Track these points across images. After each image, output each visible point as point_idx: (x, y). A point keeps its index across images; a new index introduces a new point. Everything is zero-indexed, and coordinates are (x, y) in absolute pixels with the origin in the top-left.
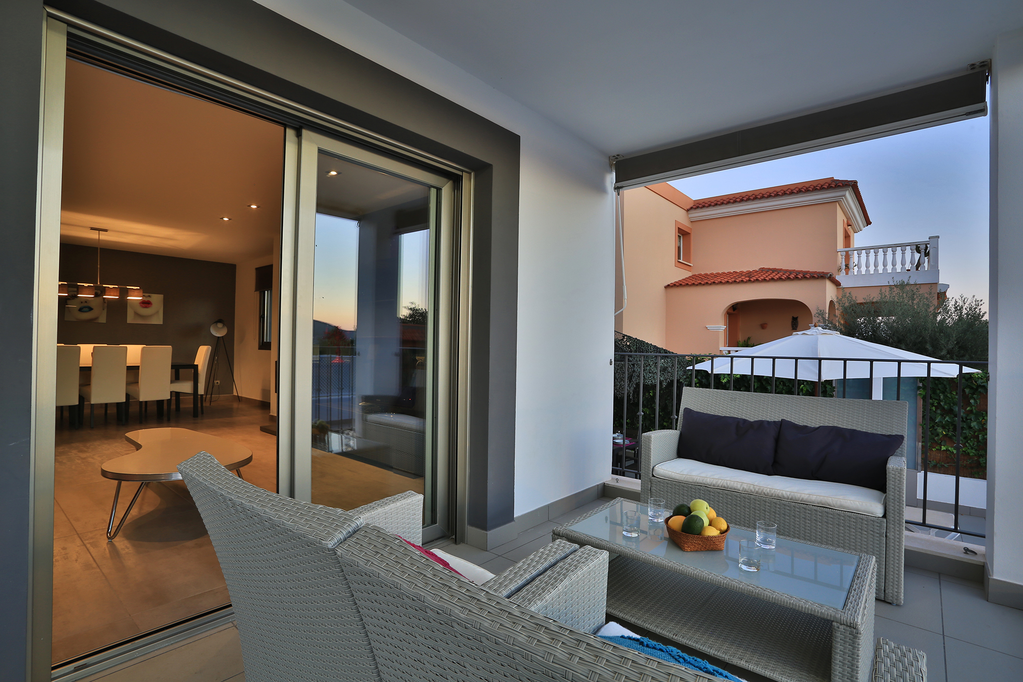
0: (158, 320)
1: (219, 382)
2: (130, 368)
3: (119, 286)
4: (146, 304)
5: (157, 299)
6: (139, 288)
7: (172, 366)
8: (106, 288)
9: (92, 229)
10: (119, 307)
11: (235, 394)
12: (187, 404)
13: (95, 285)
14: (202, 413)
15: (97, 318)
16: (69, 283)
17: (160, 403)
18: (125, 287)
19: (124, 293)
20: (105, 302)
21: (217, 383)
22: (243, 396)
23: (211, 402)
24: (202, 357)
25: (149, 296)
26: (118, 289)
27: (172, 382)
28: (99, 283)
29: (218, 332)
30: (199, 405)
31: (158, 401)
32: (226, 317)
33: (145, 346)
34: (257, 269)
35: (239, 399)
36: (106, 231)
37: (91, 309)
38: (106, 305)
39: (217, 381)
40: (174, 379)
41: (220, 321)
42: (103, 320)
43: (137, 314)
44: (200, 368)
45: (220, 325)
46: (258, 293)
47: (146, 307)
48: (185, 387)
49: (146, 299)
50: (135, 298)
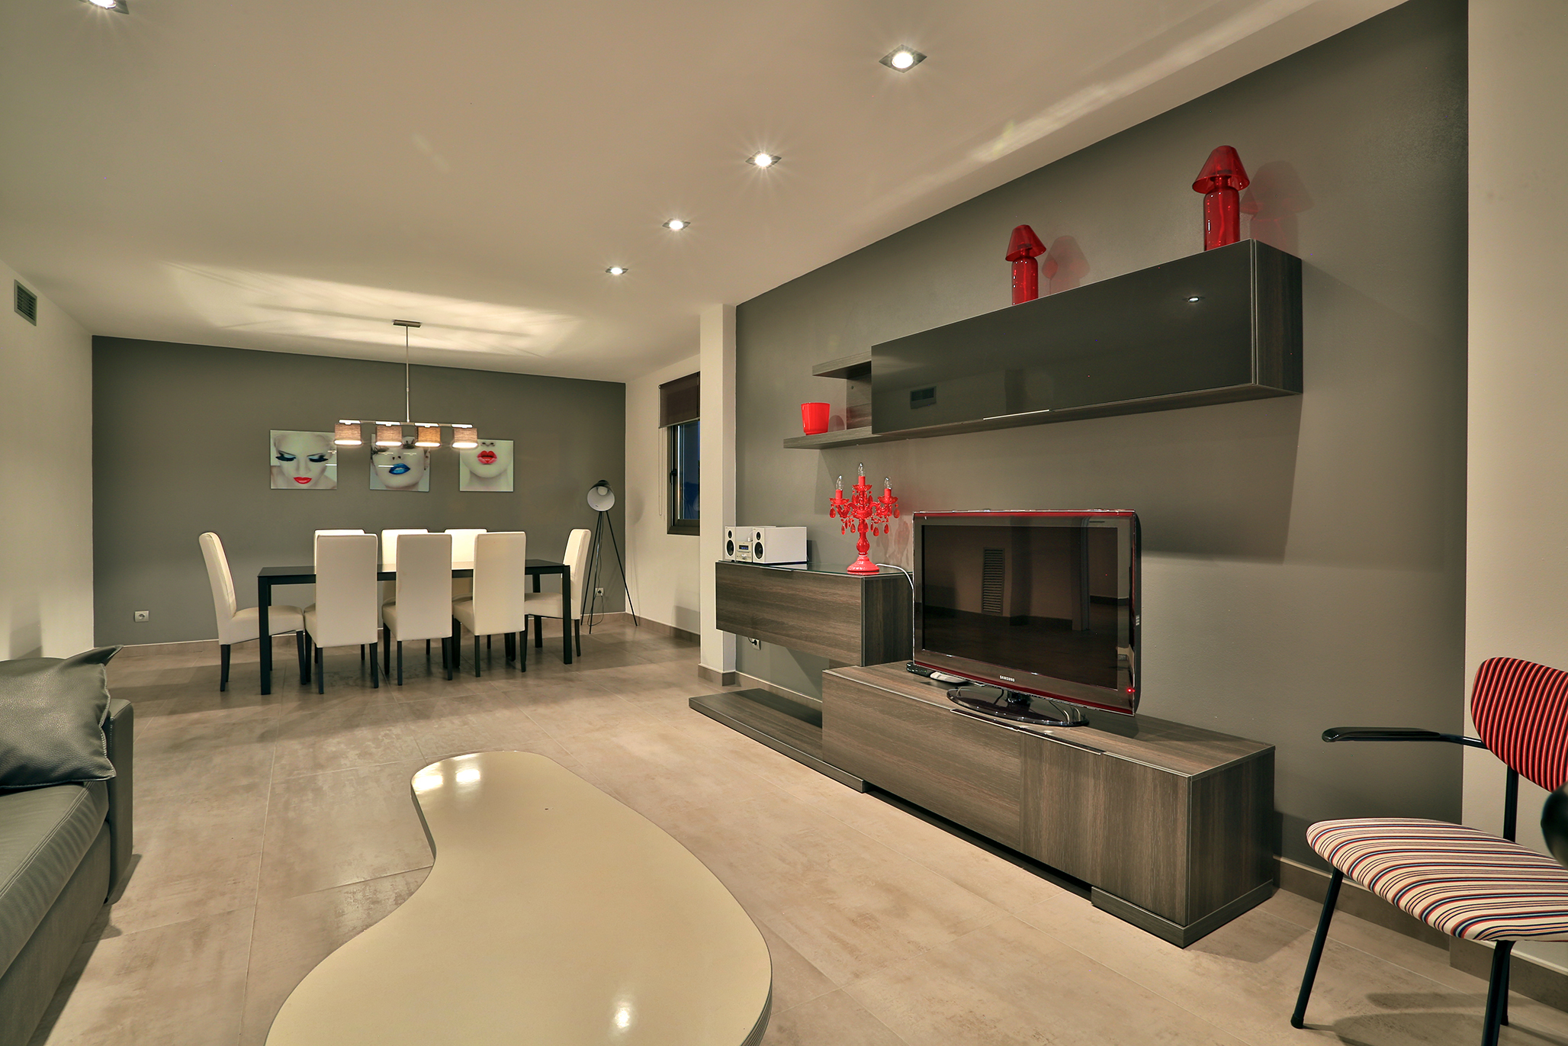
0: (506, 485)
1: (602, 589)
2: (457, 574)
3: (441, 425)
4: (487, 457)
5: (503, 449)
6: (471, 426)
7: (526, 568)
8: (420, 429)
9: (397, 323)
10: (444, 462)
11: (628, 610)
12: (553, 634)
13: (402, 423)
14: (579, 654)
15: (415, 484)
16: (362, 422)
17: (509, 637)
18: (449, 425)
19: (447, 436)
20: (427, 457)
21: (600, 592)
22: (641, 616)
23: (591, 626)
24: (576, 548)
25: (493, 443)
26: (438, 430)
27: (527, 597)
28: (408, 420)
29: (604, 503)
30: (573, 634)
31: (507, 635)
32: (612, 479)
33: (484, 531)
34: (662, 387)
35: (636, 621)
36: (417, 325)
37: (407, 469)
38: (428, 461)
39: (599, 589)
40: (531, 590)
41: (602, 483)
42: (424, 487)
43: (474, 475)
44: (572, 570)
45: (602, 490)
46: (664, 433)
47: (487, 463)
48: (550, 607)
49: (488, 449)
50: (466, 444)
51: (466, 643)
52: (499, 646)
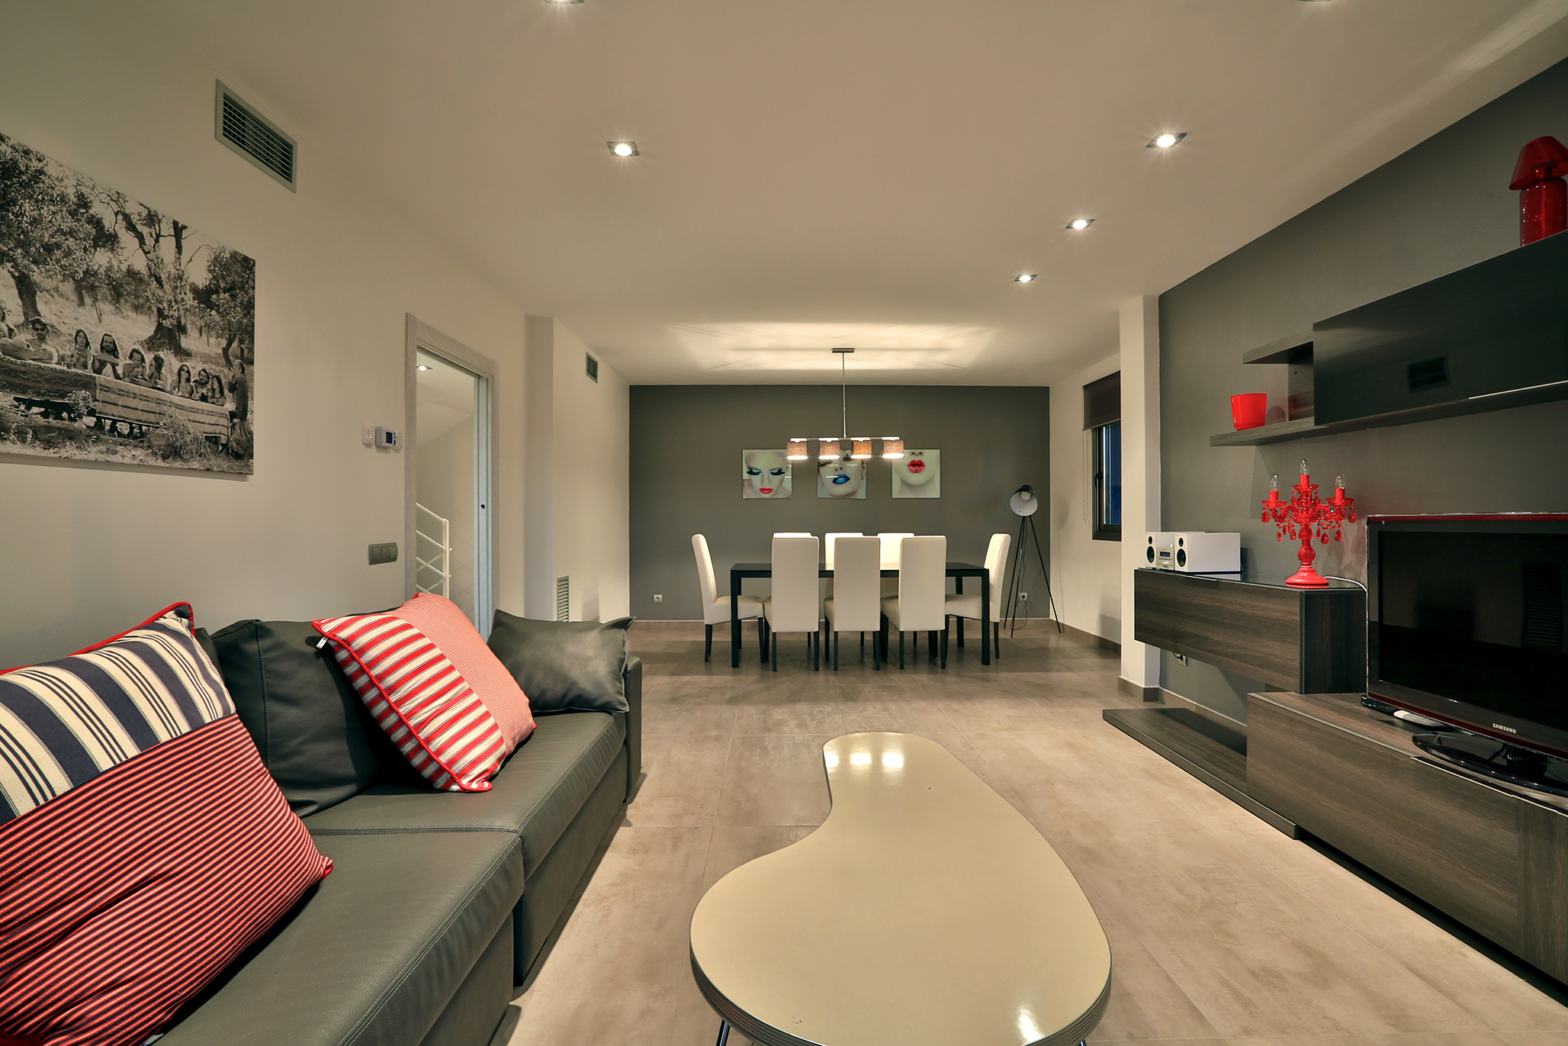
0: (934, 492)
1: (1026, 594)
2: (885, 574)
3: (872, 438)
4: (916, 466)
5: (931, 457)
6: (898, 438)
7: (946, 570)
8: (854, 443)
9: (835, 351)
10: (878, 473)
11: (1052, 617)
12: (973, 635)
13: (840, 439)
14: (997, 656)
15: (854, 493)
16: (809, 439)
17: (932, 634)
18: (879, 438)
19: (878, 448)
20: (864, 468)
21: (1023, 597)
22: (1065, 623)
23: (1013, 630)
24: (996, 552)
25: (921, 453)
26: (870, 443)
27: (948, 598)
28: (845, 436)
29: (1027, 508)
30: (992, 636)
31: (930, 632)
32: (1037, 484)
33: (911, 535)
34: (1085, 387)
35: (1060, 628)
36: (851, 350)
37: (847, 479)
38: (865, 471)
39: (1023, 594)
40: (954, 591)
41: (1026, 489)
42: (861, 494)
43: (905, 483)
44: (992, 575)
45: (1026, 496)
46: (1089, 433)
47: (917, 471)
48: (970, 609)
49: (917, 459)
50: (895, 454)
51: (893, 638)
52: (924, 642)
